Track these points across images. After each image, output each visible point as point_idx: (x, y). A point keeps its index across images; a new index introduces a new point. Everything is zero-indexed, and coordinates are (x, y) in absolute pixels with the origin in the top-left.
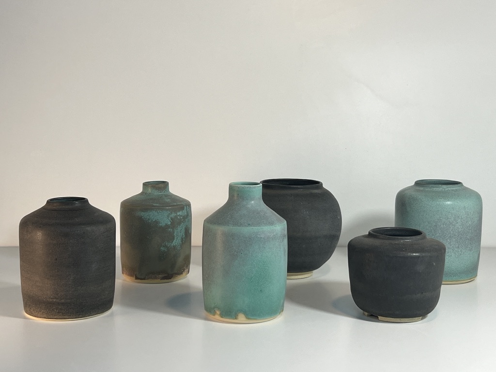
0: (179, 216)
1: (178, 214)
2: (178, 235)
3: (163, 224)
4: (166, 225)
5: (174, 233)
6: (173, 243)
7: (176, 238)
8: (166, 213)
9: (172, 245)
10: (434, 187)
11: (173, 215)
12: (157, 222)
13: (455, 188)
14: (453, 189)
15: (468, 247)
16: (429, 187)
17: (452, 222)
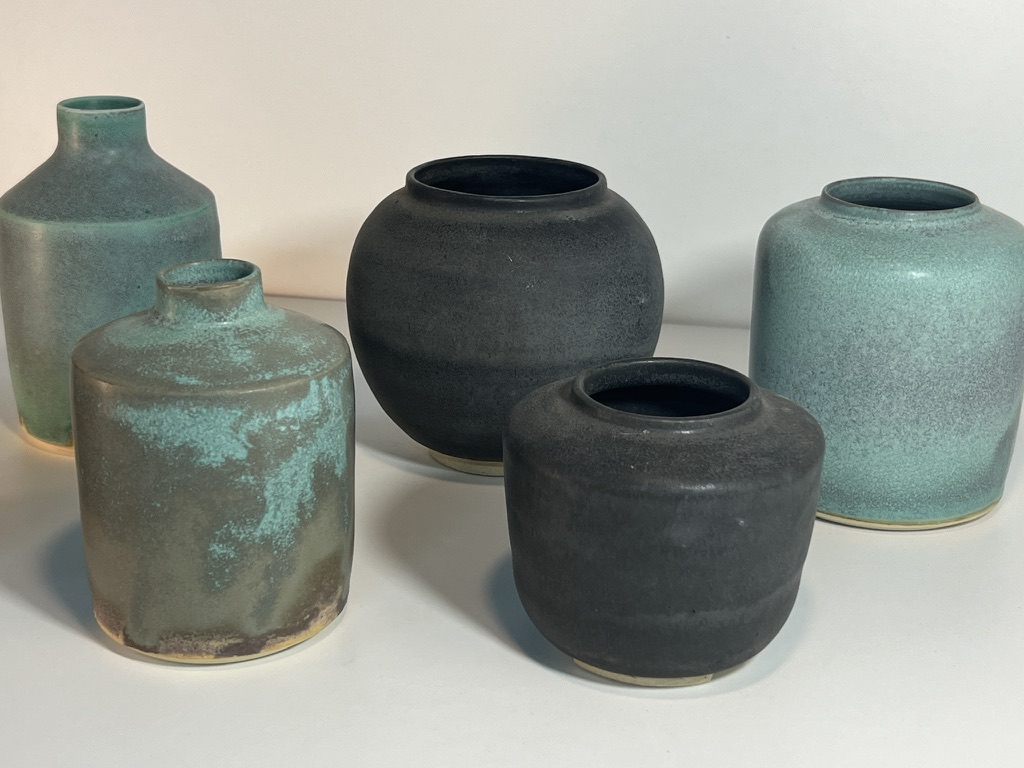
0: (283, 422)
1: (280, 415)
2: (282, 496)
3: (214, 458)
4: (229, 461)
5: (263, 488)
6: (262, 525)
7: (272, 507)
8: (225, 418)
9: (258, 533)
11: (256, 424)
12: (189, 451)
13: (935, 224)
14: (928, 225)
15: (954, 422)
16: (849, 213)
17: (900, 341)
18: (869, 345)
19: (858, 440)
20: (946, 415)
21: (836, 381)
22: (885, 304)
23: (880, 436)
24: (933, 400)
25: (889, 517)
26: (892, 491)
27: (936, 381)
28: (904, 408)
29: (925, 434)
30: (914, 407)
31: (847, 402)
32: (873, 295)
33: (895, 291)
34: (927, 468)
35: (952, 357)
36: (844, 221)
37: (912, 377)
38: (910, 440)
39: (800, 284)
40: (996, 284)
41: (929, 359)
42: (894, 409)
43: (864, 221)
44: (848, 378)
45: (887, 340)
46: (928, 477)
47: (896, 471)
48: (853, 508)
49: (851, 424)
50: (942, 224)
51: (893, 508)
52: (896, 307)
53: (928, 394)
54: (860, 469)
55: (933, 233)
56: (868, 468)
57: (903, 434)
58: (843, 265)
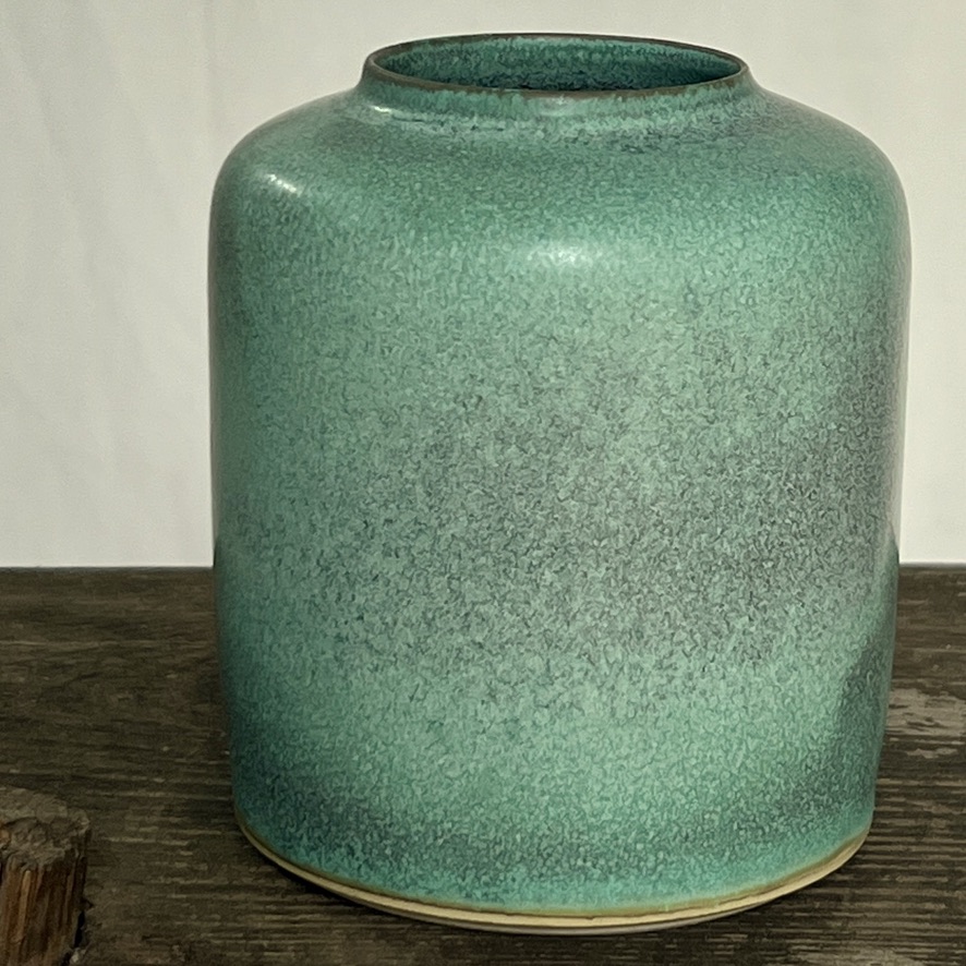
10: (465, 112)
13: (642, 123)
14: (627, 125)
15: (731, 632)
16: (428, 107)
17: (576, 421)
18: (501, 439)
19: (492, 695)
20: (707, 610)
21: (424, 542)
22: (532, 327)
23: (548, 678)
24: (672, 573)
25: (588, 896)
26: (590, 828)
27: (676, 522)
28: (602, 599)
29: (659, 666)
30: (627, 595)
31: (458, 595)
32: (498, 307)
33: (555, 292)
34: (674, 758)
35: (712, 457)
36: (416, 127)
37: (614, 514)
38: (624, 685)
39: (316, 290)
40: (805, 267)
41: (654, 465)
42: (576, 605)
43: (468, 123)
44: (453, 529)
45: (545, 422)
46: (679, 781)
47: (596, 771)
48: (494, 881)
49: (470, 652)
50: (660, 121)
51: (597, 873)
52: (559, 331)
53: (660, 559)
54: (505, 774)
55: (640, 143)
56: (525, 770)
57: (605, 669)
58: (419, 231)
